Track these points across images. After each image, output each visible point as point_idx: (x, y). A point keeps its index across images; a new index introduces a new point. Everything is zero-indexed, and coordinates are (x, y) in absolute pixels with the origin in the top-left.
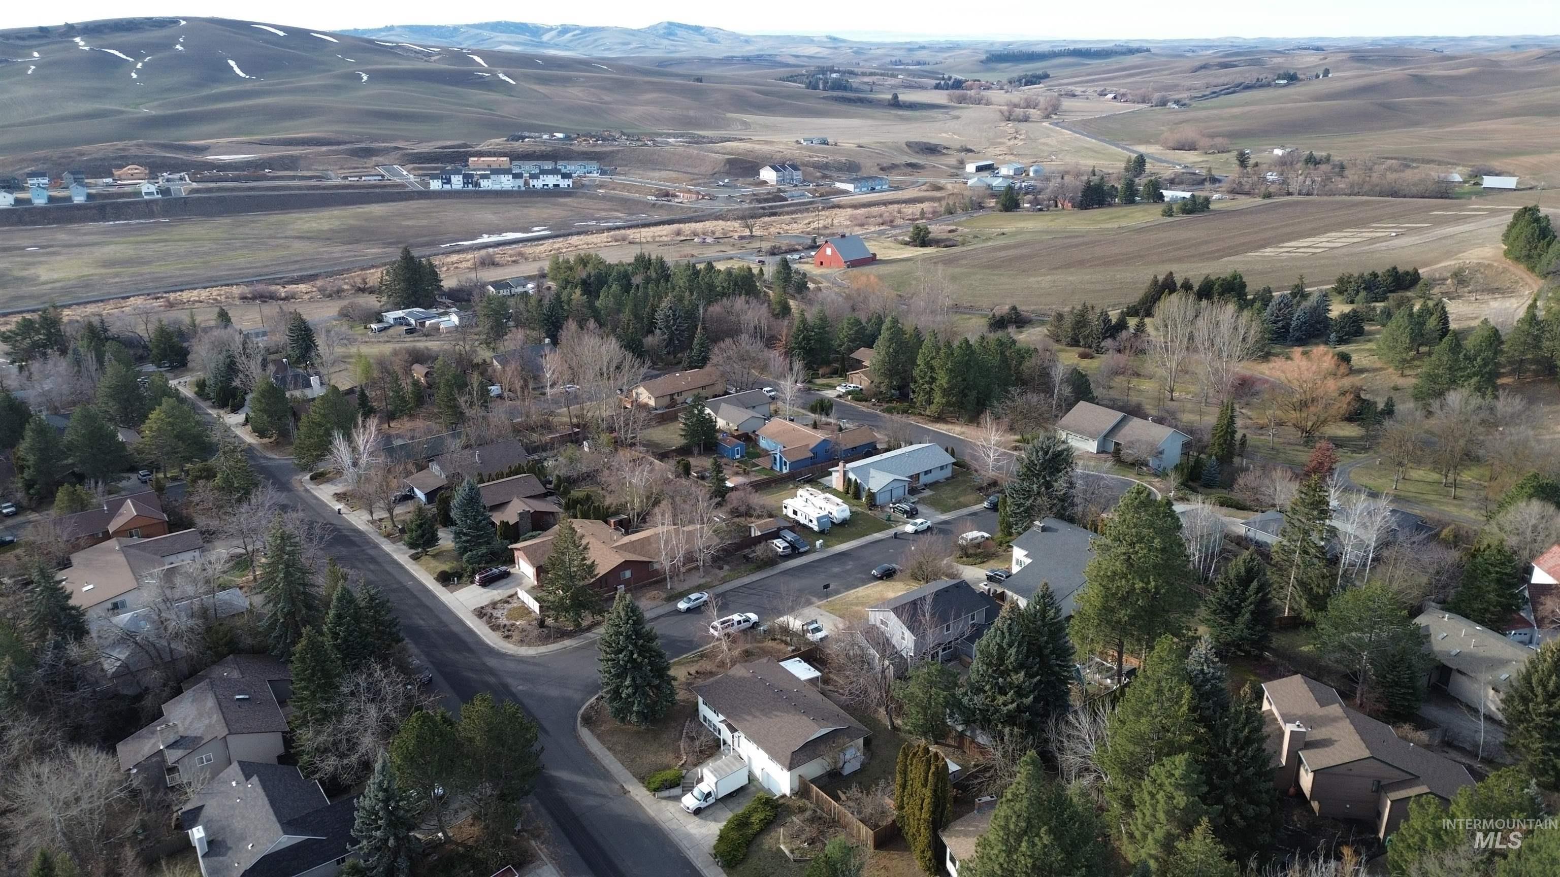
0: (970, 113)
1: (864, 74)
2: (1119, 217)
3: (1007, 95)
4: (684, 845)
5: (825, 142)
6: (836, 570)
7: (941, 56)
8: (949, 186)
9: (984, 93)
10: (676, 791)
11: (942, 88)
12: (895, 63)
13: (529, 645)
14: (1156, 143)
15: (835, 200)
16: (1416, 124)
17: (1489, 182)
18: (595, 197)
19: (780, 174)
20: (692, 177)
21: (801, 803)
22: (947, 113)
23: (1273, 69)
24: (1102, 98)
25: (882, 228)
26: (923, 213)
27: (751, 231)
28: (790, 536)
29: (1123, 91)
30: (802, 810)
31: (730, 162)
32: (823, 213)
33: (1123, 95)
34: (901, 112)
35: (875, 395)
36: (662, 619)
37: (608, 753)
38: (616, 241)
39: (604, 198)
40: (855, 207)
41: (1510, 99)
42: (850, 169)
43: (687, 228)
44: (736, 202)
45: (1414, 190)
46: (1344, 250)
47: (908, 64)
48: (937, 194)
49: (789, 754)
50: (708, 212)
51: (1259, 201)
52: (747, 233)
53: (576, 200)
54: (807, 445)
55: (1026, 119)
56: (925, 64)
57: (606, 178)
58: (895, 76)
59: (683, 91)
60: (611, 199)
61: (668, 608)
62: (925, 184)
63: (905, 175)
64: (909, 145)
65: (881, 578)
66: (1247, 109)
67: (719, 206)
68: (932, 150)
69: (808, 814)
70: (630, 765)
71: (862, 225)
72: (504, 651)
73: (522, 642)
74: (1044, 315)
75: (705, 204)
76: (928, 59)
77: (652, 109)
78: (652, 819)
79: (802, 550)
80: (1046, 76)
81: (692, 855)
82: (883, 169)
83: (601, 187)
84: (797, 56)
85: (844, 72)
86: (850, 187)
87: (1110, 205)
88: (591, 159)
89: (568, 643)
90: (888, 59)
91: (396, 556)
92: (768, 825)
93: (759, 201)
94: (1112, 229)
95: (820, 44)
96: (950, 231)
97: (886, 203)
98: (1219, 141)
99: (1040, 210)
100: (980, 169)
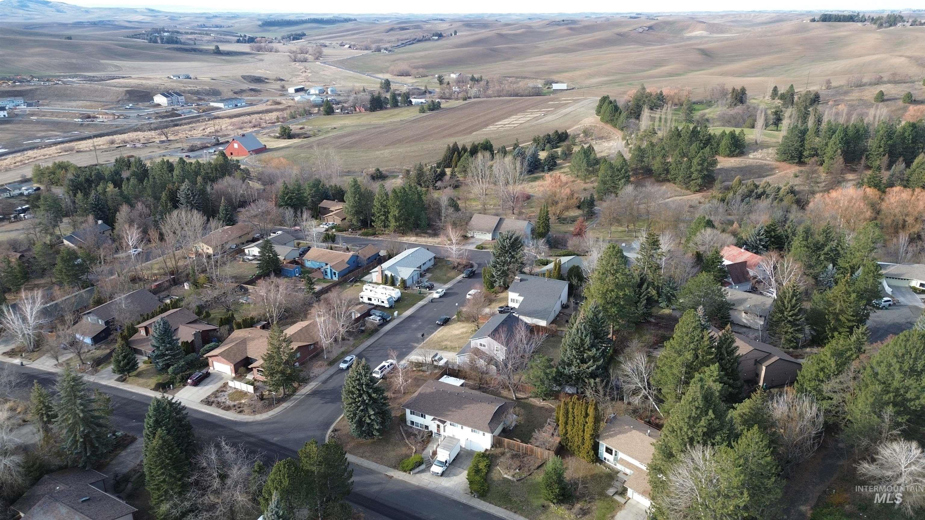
0: (268, 57)
1: (187, 33)
2: (395, 115)
3: (284, 46)
4: (448, 494)
5: (188, 77)
6: (414, 326)
7: (230, 22)
8: (284, 102)
9: (270, 45)
10: (423, 467)
11: (242, 42)
12: (201, 26)
13: (260, 413)
14: (387, 72)
15: (215, 113)
16: (509, 59)
17: (555, 86)
18: (32, 122)
19: (169, 99)
20: (103, 104)
21: (499, 450)
22: (253, 57)
23: (428, 31)
24: (342, 47)
25: (256, 129)
26: (278, 118)
27: (167, 138)
28: (378, 313)
29: (353, 43)
30: (503, 454)
31: (128, 92)
32: (210, 122)
33: (354, 45)
34: (224, 58)
35: (350, 227)
36: (335, 377)
37: (362, 459)
38: (66, 151)
39: (38, 122)
40: (230, 117)
41: (544, 45)
42: (215, 93)
43: (118, 138)
44: (145, 119)
45: (527, 92)
46: (527, 124)
47: (210, 27)
48: (279, 107)
49: (487, 425)
50: (127, 127)
51: (461, 102)
52: (164, 138)
53: (14, 126)
54: (343, 261)
55: (305, 60)
56: (221, 27)
57: (34, 109)
58: (210, 35)
59: (60, 46)
60: (45, 123)
61: (332, 370)
62: (268, 101)
63: (252, 96)
64: (244, 77)
65: (443, 325)
66: (426, 53)
67: (133, 122)
68: (259, 80)
69: (508, 455)
70: (380, 461)
71: (241, 128)
72: (246, 421)
73: (254, 412)
74: (394, 172)
75: (121, 122)
76: (222, 24)
77: (43, 59)
78: (418, 487)
79: (388, 319)
80: (304, 35)
81: (456, 497)
82: (235, 93)
83: (32, 115)
84: (129, 22)
85: (173, 32)
86: (221, 105)
87: (386, 108)
88: (15, 96)
89: (285, 405)
90: (196, 24)
91: (104, 382)
92: (490, 467)
93: (161, 117)
94: (398, 122)
95: (142, 13)
96: (301, 129)
97: (249, 114)
98: (421, 70)
99: (348, 113)
100: (297, 91)
